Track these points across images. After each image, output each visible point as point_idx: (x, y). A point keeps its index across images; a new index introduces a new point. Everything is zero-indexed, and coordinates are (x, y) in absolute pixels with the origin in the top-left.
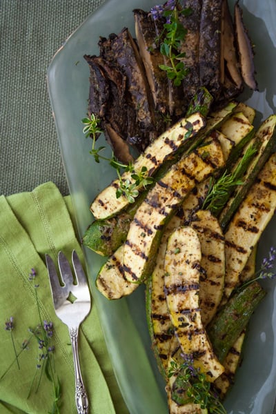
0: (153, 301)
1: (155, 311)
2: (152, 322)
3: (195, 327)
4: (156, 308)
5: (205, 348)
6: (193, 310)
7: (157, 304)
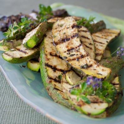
0: (46, 55)
1: (48, 62)
2: (46, 68)
3: (80, 54)
4: (48, 59)
5: (91, 63)
6: (76, 48)
7: (49, 57)
